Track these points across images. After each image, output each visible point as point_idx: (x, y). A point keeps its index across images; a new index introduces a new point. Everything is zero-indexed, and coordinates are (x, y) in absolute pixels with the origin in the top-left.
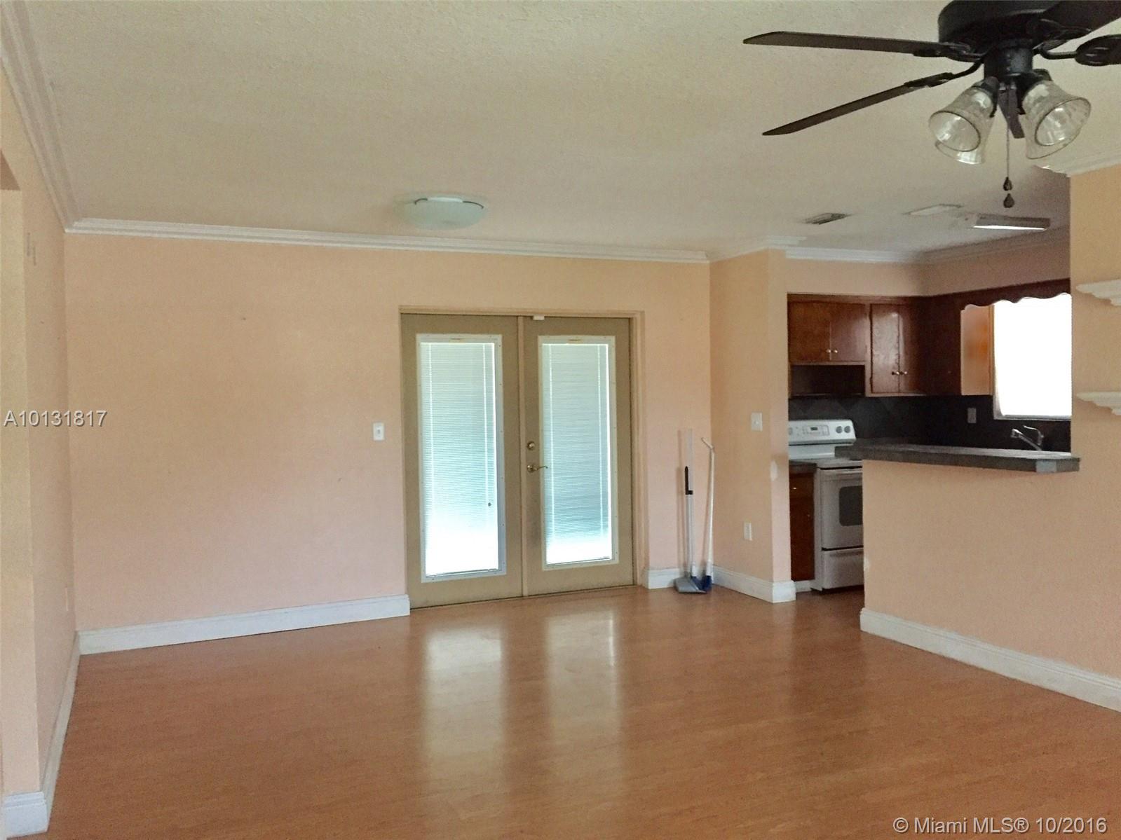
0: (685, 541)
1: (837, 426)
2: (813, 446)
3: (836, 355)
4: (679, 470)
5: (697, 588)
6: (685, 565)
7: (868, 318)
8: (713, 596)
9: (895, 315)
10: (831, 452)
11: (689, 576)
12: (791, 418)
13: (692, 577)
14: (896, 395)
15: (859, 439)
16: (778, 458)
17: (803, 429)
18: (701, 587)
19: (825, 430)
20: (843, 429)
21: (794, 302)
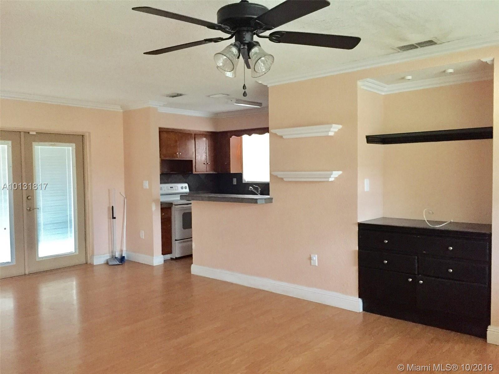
0: (112, 242)
1: (181, 186)
2: (170, 195)
3: (181, 155)
4: (109, 208)
5: (118, 262)
6: (112, 252)
7: (194, 140)
8: (126, 265)
9: (205, 139)
10: (178, 198)
11: (114, 257)
12: (161, 183)
13: (115, 257)
14: (205, 173)
15: (190, 192)
16: (155, 201)
17: (166, 187)
18: (120, 261)
19: (176, 188)
20: (184, 187)
21: (162, 131)
